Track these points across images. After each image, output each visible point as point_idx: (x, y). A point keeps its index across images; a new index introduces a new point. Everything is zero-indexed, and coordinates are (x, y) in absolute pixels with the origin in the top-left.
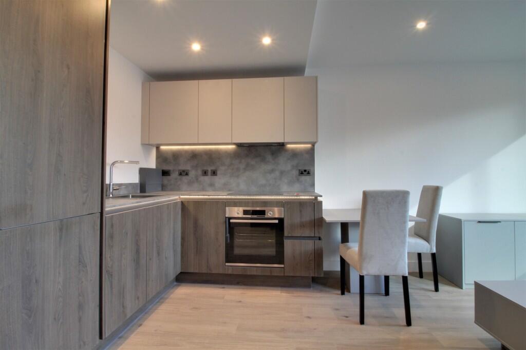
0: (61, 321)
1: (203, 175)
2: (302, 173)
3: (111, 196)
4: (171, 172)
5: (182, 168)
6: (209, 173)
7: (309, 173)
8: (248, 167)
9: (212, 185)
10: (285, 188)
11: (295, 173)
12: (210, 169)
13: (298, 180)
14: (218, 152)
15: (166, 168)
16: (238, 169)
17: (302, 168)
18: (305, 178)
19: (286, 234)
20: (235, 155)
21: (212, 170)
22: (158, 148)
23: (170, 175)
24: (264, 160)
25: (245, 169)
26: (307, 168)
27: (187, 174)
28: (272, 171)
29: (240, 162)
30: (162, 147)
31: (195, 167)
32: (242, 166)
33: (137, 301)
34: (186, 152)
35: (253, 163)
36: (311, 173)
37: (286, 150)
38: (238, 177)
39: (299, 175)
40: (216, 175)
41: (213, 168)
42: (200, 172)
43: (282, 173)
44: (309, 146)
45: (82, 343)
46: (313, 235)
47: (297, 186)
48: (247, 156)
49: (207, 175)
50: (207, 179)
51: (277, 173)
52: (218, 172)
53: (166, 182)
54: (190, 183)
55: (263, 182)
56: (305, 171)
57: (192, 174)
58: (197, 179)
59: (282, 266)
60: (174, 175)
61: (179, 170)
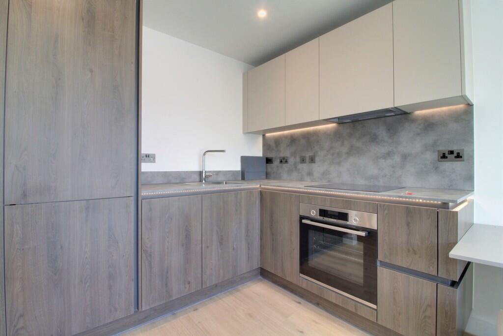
0: (88, 284)
1: (301, 163)
2: (444, 157)
3: (204, 181)
4: (274, 159)
5: (282, 155)
6: (308, 160)
7: (459, 156)
8: (353, 151)
9: (310, 174)
10: (410, 181)
11: (431, 156)
12: (308, 155)
13: (436, 168)
14: (316, 134)
15: (270, 155)
16: (339, 154)
17: (445, 148)
18: (449, 166)
19: (381, 257)
20: (336, 135)
21: (310, 156)
22: (264, 136)
23: (272, 163)
24: (374, 139)
25: (349, 154)
26: (456, 148)
27: (286, 162)
28: (388, 155)
29: (342, 145)
30: (268, 135)
31: (294, 154)
32: (344, 150)
33: (187, 286)
34: (286, 137)
35: (359, 144)
36: (465, 157)
37: (414, 121)
38: (339, 164)
39: (439, 161)
40: (315, 163)
41: (311, 154)
42: (298, 159)
43: (405, 157)
44: (461, 107)
45: (113, 309)
46: (434, 273)
47: (433, 180)
48: (351, 135)
49: (305, 163)
50: (304, 167)
51: (397, 158)
52: (317, 159)
53: (269, 170)
54: (290, 171)
55: (373, 170)
56: (452, 152)
57: (291, 161)
58: (296, 167)
59: (374, 306)
60: (276, 163)
61: (280, 157)
